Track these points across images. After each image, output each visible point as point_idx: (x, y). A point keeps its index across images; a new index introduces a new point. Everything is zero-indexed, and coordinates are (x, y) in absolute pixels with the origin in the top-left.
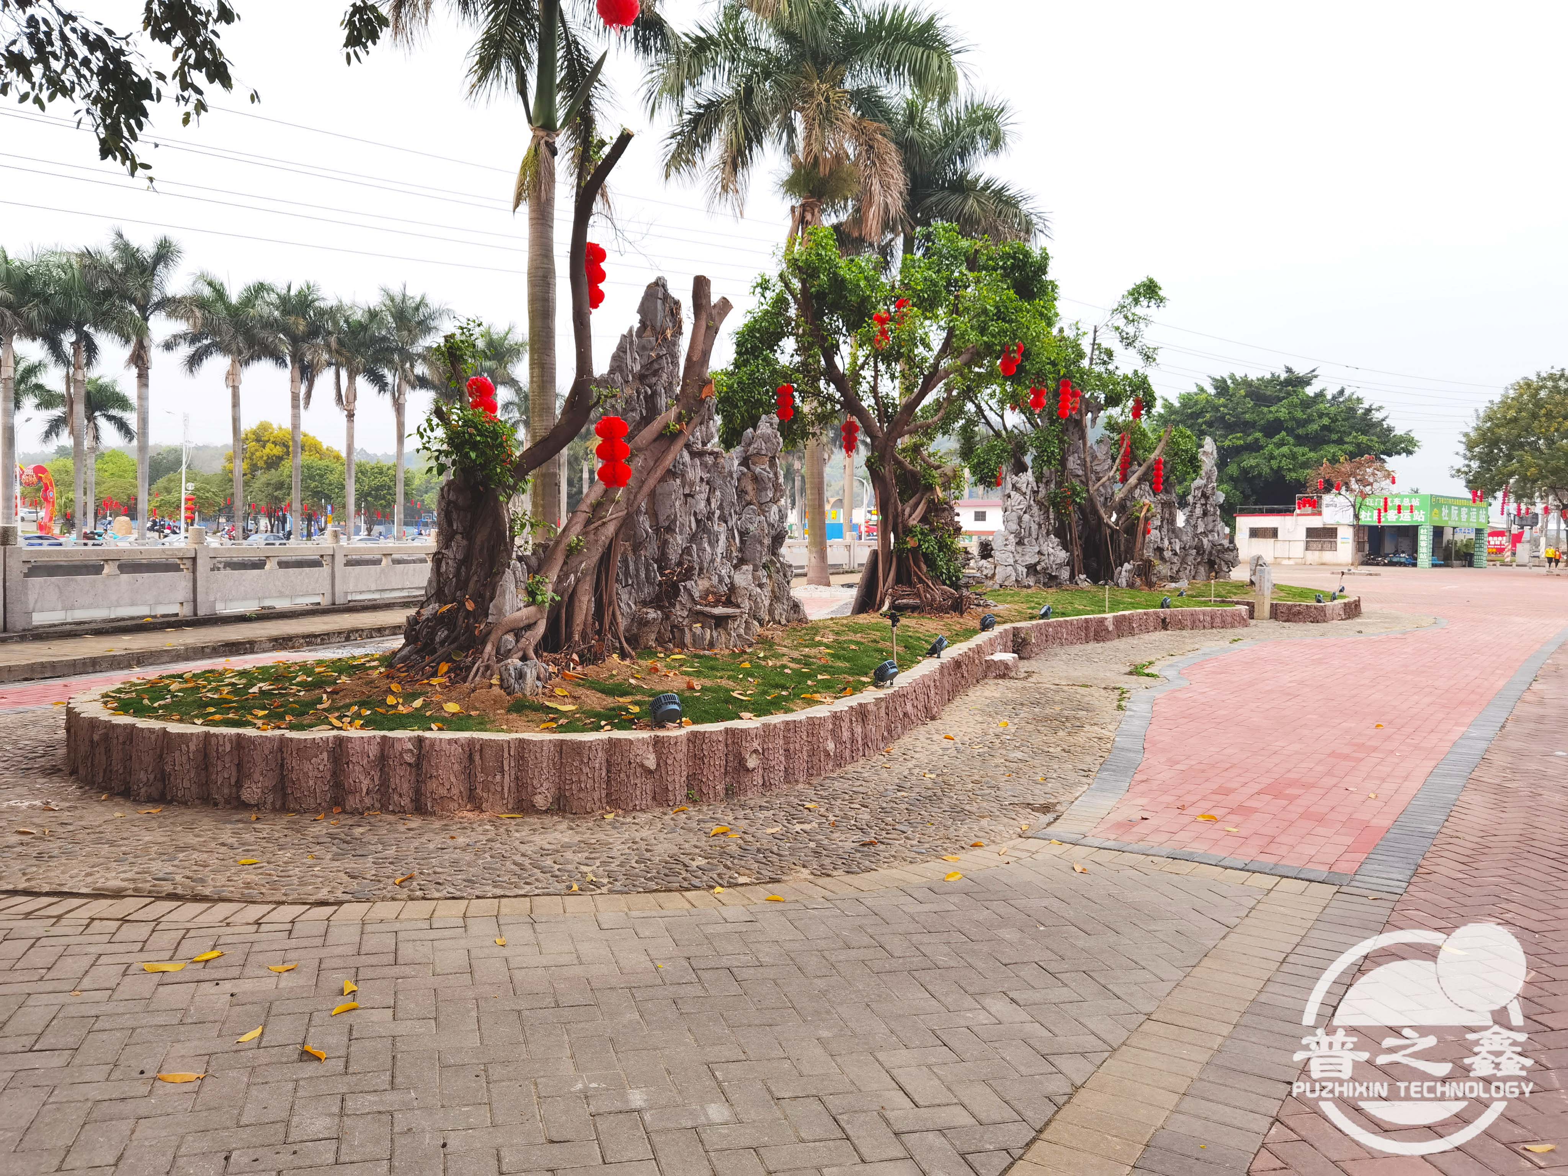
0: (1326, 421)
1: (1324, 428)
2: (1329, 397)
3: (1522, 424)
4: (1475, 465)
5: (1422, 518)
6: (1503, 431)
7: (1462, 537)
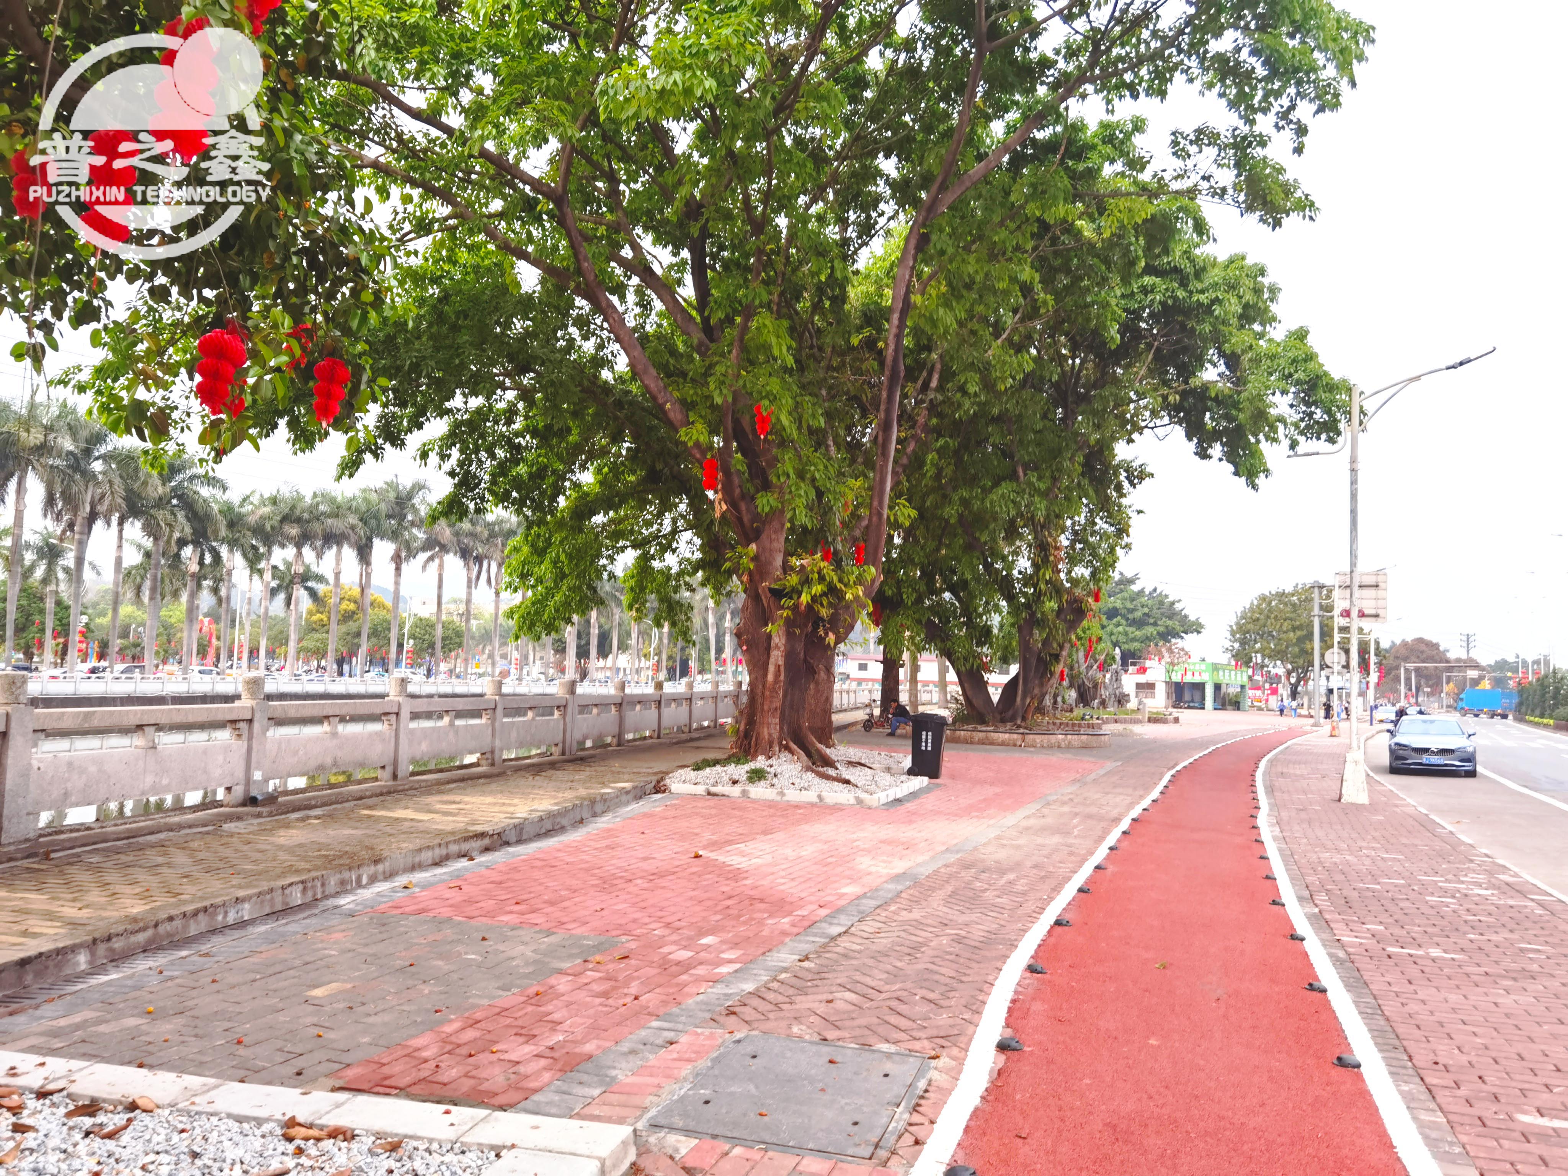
0: (1146, 610)
1: (1145, 614)
2: (1147, 592)
3: (1262, 622)
4: (1237, 645)
5: (1207, 678)
6: (1251, 626)
7: (1233, 690)
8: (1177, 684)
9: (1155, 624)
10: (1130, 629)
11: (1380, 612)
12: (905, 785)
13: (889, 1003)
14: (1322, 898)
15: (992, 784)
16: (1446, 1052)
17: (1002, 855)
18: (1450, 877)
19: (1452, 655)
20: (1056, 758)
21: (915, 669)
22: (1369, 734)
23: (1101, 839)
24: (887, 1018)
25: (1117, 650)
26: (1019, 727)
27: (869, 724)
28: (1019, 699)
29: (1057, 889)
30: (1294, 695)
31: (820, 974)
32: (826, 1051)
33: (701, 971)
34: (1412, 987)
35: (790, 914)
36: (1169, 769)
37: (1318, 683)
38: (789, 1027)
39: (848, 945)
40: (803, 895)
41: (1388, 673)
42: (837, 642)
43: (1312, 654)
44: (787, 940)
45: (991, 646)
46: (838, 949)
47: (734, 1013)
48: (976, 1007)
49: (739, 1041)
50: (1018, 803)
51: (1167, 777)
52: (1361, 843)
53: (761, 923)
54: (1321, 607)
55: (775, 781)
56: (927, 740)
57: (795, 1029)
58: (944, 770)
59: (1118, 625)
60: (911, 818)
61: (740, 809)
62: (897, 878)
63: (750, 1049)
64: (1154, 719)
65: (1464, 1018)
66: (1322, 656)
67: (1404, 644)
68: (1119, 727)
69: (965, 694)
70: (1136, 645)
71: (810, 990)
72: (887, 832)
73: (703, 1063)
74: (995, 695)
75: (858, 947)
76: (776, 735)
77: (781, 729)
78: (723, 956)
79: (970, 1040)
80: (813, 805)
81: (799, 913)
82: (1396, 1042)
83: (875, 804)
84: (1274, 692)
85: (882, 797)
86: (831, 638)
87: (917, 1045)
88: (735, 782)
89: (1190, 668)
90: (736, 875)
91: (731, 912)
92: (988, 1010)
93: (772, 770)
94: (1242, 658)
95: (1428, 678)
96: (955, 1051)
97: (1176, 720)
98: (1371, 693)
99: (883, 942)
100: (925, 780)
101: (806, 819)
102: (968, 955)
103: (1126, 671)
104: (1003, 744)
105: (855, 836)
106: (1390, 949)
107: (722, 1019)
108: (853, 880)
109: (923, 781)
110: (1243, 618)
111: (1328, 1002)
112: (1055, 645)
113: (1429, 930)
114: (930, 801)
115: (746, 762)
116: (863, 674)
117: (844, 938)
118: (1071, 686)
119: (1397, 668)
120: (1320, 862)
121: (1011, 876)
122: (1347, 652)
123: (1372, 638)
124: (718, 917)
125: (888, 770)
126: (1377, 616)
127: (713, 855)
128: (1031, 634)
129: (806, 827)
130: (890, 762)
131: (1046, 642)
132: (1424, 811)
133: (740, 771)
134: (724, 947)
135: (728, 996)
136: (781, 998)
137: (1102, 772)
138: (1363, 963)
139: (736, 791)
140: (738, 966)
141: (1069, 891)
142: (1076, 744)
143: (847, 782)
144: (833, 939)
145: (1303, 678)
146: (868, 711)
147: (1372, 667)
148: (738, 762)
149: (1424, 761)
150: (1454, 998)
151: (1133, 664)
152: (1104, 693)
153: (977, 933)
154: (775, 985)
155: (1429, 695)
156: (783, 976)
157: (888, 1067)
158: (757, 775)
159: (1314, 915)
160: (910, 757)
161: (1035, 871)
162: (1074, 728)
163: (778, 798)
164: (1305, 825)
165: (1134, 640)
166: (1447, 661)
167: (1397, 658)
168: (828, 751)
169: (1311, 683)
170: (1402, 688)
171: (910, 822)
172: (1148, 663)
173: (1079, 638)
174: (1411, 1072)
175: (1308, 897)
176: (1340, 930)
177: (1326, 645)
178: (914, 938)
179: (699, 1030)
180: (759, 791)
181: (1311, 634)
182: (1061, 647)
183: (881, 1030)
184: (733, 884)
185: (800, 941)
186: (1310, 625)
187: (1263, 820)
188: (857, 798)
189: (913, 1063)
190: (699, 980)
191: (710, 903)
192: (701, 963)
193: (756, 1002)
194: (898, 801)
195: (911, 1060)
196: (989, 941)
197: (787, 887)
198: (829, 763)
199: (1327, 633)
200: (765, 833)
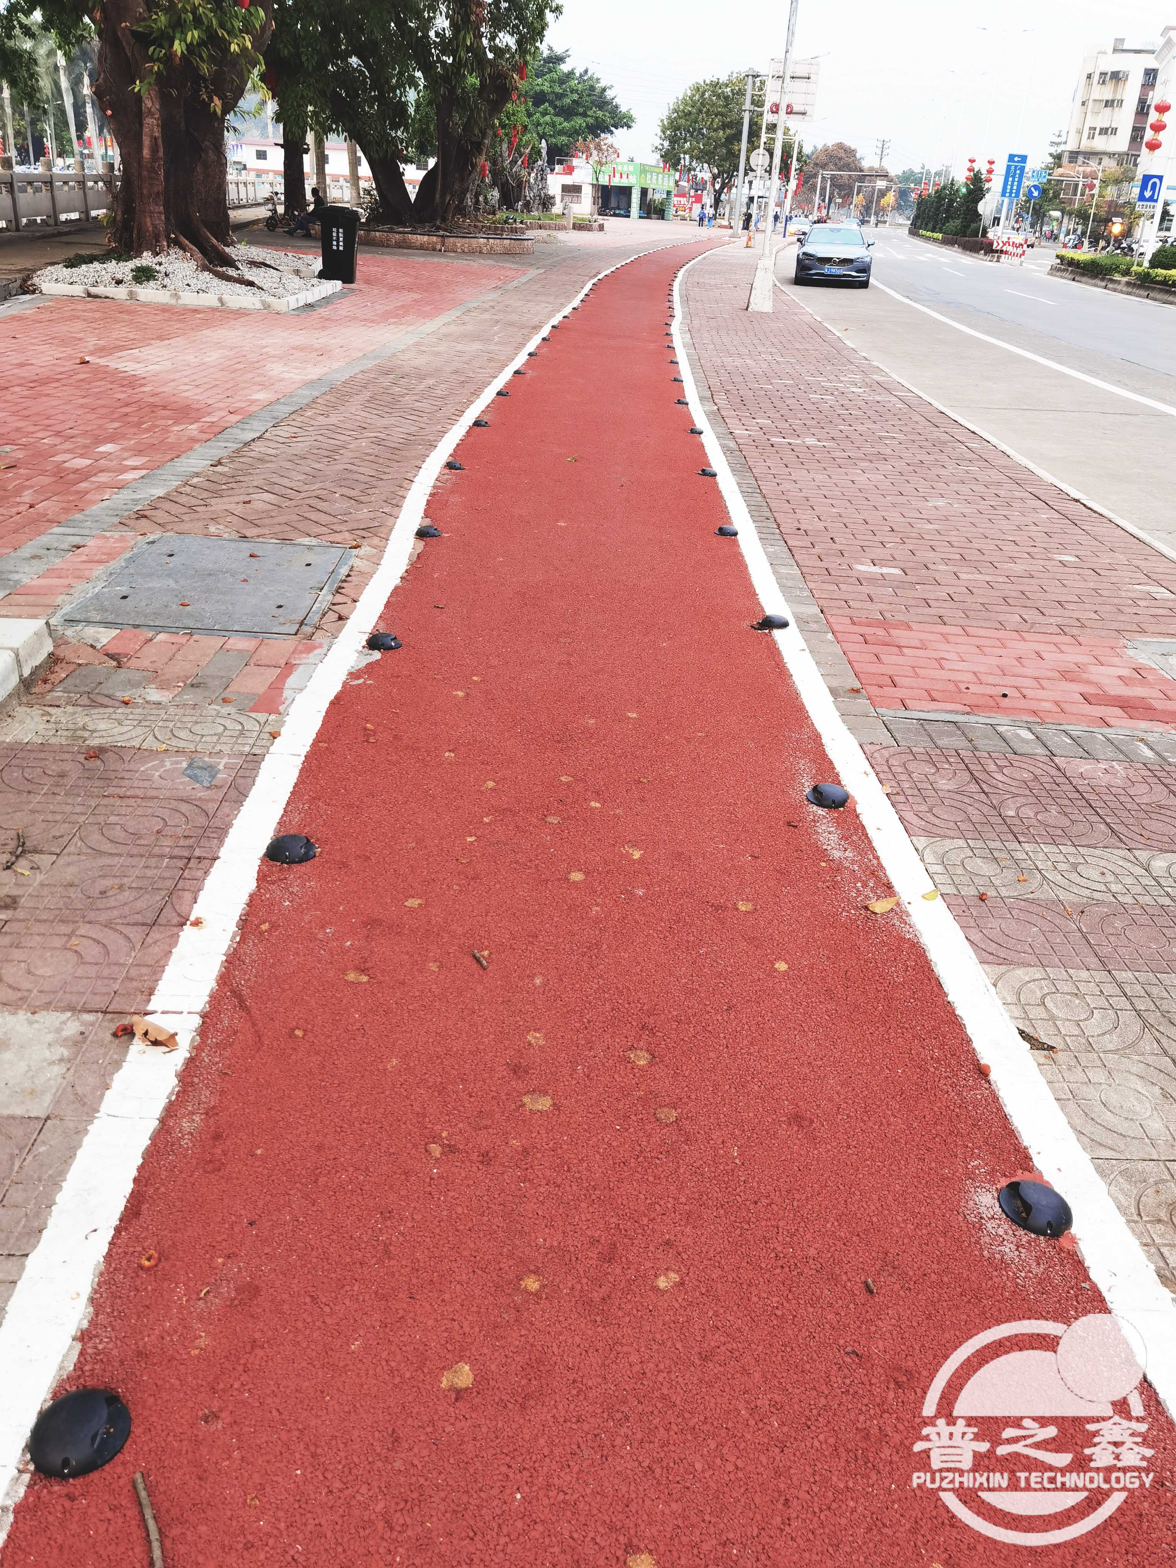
0: (575, 96)
1: (574, 102)
2: (577, 74)
3: (693, 117)
4: (666, 144)
5: (633, 181)
6: (682, 121)
7: (658, 197)
8: (604, 188)
9: (585, 115)
10: (558, 119)
11: (808, 109)
12: (316, 289)
13: (308, 501)
14: (721, 399)
15: (410, 290)
16: (808, 521)
17: (421, 361)
18: (832, 377)
19: (866, 164)
20: (476, 264)
21: (322, 160)
22: (781, 245)
23: (523, 345)
24: (305, 515)
25: (544, 143)
26: (438, 228)
27: (272, 223)
28: (438, 196)
29: (476, 393)
30: (717, 202)
31: (234, 478)
32: (246, 547)
33: (103, 478)
34: (788, 470)
35: (197, 420)
36: (591, 278)
37: (739, 192)
38: (206, 527)
39: (263, 449)
40: (210, 402)
41: (806, 180)
42: (225, 112)
43: (738, 156)
44: (197, 446)
45: (406, 130)
46: (252, 454)
47: (146, 517)
48: (395, 502)
49: (153, 542)
50: (437, 310)
51: (589, 286)
52: (760, 348)
53: (166, 430)
54: (753, 103)
55: (166, 281)
56: (338, 237)
57: (212, 529)
58: (358, 274)
59: (544, 114)
60: (325, 323)
61: (129, 312)
62: (310, 384)
63: (166, 549)
64: (580, 226)
65: (826, 493)
66: (748, 159)
67: (826, 150)
68: (543, 233)
69: (378, 188)
70: (564, 139)
71: (225, 493)
72: (300, 338)
73: (116, 564)
74: (412, 192)
75: (274, 452)
76: (161, 227)
77: (167, 218)
78: (125, 463)
79: (391, 530)
80: (214, 310)
81: (207, 419)
82: (769, 514)
83: (283, 309)
84: (698, 199)
85: (293, 301)
86: (217, 104)
87: (338, 537)
88: (119, 282)
89: (619, 169)
90: (132, 382)
91: (131, 419)
92: (407, 504)
93: (162, 269)
94: (671, 159)
95: (840, 187)
96: (376, 541)
97: (601, 228)
98: (788, 202)
99: (299, 447)
100: (338, 284)
101: (207, 323)
102: (388, 455)
103: (552, 170)
104: (422, 247)
105: (264, 342)
106: (774, 440)
107: (132, 523)
108: (263, 386)
109: (334, 286)
110: (675, 111)
111: (716, 484)
112: (476, 131)
113: (808, 422)
114: (345, 307)
115: (129, 258)
116: (261, 164)
117: (258, 443)
118: (494, 184)
119: (815, 176)
120: (724, 366)
121: (431, 382)
122: (771, 155)
123: (797, 139)
124: (116, 425)
125: (297, 272)
126: (804, 114)
127: (102, 362)
128: (451, 117)
129: (207, 332)
130: (299, 265)
131: (467, 127)
132: (819, 319)
133: (125, 269)
134: (126, 454)
135: (135, 501)
136: (194, 502)
137: (524, 279)
138: (750, 452)
139: (121, 293)
140: (144, 472)
141: (488, 395)
142: (499, 249)
143: (251, 284)
144: (248, 444)
145: (727, 185)
146: (270, 206)
147: (793, 173)
148: (119, 259)
149: (826, 271)
150: (819, 477)
151: (560, 162)
152: (529, 194)
153: (397, 436)
154: (188, 489)
155: (840, 206)
156: (195, 480)
157: (310, 558)
158: (144, 275)
159: (713, 412)
160: (320, 260)
161: (454, 376)
162: (496, 231)
163: (173, 302)
164: (714, 333)
165: (562, 132)
166: (861, 171)
167: (816, 164)
168: (227, 249)
169: (734, 190)
170: (817, 199)
171: (324, 328)
172: (575, 162)
173: (503, 126)
174: (778, 537)
175: (709, 396)
176: (732, 422)
177: (753, 146)
178: (333, 441)
179: (108, 534)
180: (148, 292)
181: (740, 133)
182: (484, 135)
183: (300, 526)
184: (130, 391)
185: (211, 447)
186: (740, 123)
187: (676, 328)
188: (263, 303)
189: (336, 552)
190: (102, 487)
191: (104, 411)
192: (103, 471)
193: (167, 506)
194: (309, 306)
195: (333, 550)
196: (410, 441)
197: (190, 394)
198: (230, 262)
199: (754, 133)
200: (161, 338)
